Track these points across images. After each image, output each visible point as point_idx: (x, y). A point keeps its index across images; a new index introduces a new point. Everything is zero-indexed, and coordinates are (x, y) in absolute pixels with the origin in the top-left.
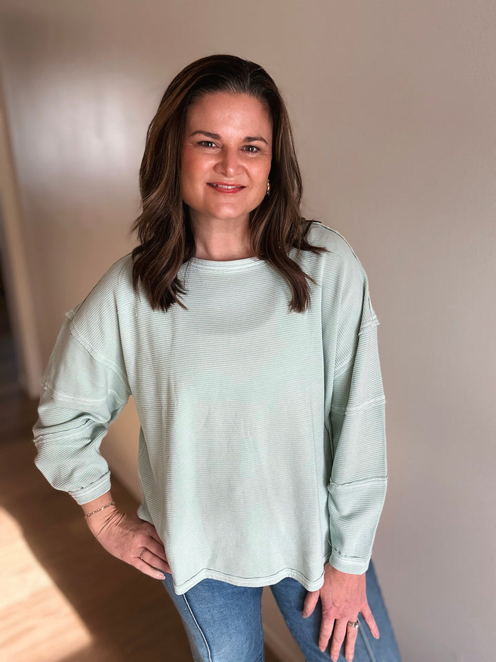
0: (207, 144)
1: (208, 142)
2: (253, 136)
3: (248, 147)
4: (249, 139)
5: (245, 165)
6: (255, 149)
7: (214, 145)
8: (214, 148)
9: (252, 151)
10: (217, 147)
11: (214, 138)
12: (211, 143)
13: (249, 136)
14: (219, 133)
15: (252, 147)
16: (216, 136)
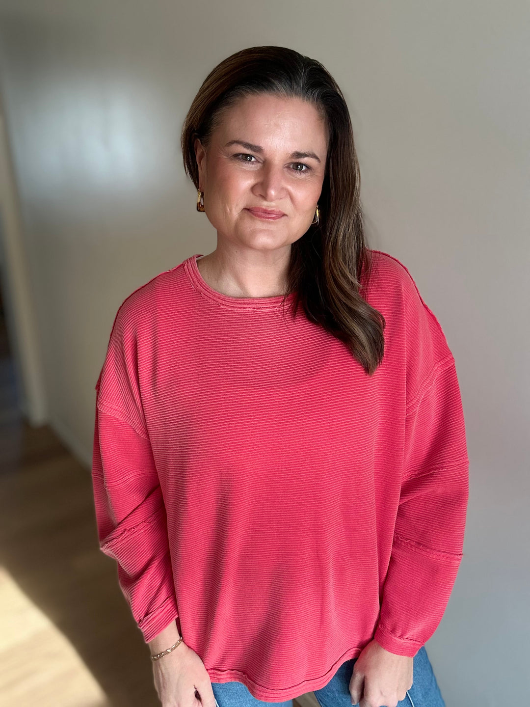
0: (246, 157)
1: (246, 155)
2: (303, 151)
3: (296, 164)
4: (298, 155)
5: (289, 188)
6: (304, 168)
7: (253, 159)
8: (253, 163)
9: (301, 170)
10: (257, 161)
11: (255, 151)
12: (251, 156)
13: (298, 151)
14: (262, 144)
15: (302, 165)
16: (258, 149)
